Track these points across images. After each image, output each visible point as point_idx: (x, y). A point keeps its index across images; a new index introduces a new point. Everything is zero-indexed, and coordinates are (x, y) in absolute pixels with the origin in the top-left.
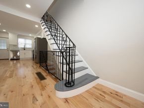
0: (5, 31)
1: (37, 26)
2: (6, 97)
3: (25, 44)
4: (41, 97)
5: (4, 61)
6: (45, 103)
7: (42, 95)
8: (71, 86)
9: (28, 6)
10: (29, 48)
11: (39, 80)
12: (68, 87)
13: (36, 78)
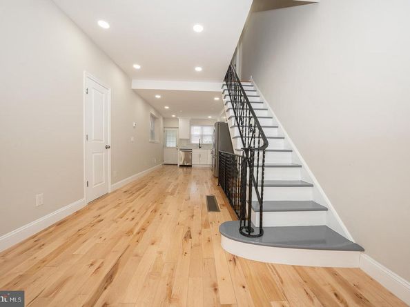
0: (174, 116)
1: (217, 99)
2: (161, 219)
3: (202, 136)
4: (198, 235)
5: (169, 167)
6: (199, 245)
7: (200, 234)
8: (249, 236)
9: (199, 69)
10: (207, 145)
11: (206, 209)
12: (244, 234)
13: (203, 204)
